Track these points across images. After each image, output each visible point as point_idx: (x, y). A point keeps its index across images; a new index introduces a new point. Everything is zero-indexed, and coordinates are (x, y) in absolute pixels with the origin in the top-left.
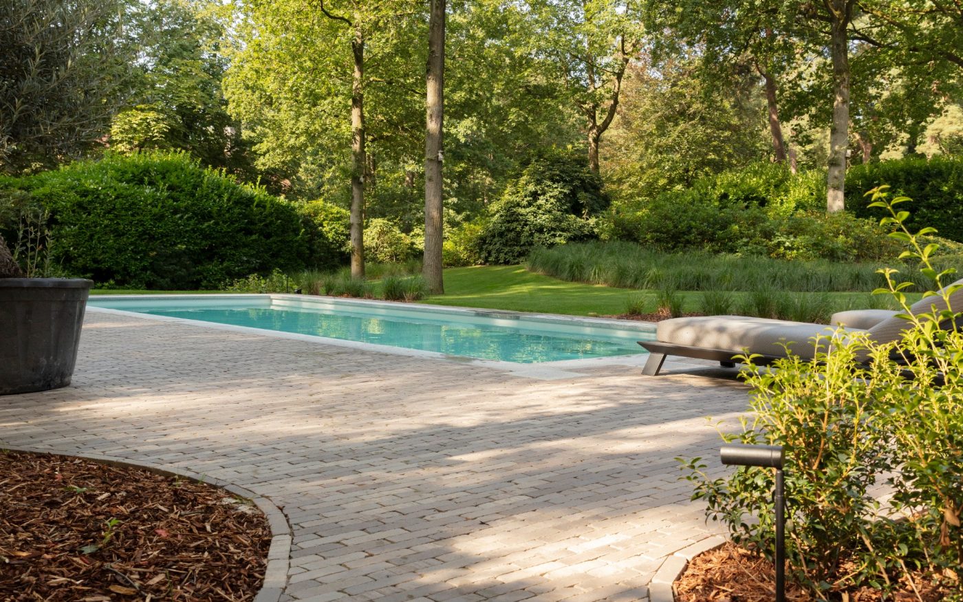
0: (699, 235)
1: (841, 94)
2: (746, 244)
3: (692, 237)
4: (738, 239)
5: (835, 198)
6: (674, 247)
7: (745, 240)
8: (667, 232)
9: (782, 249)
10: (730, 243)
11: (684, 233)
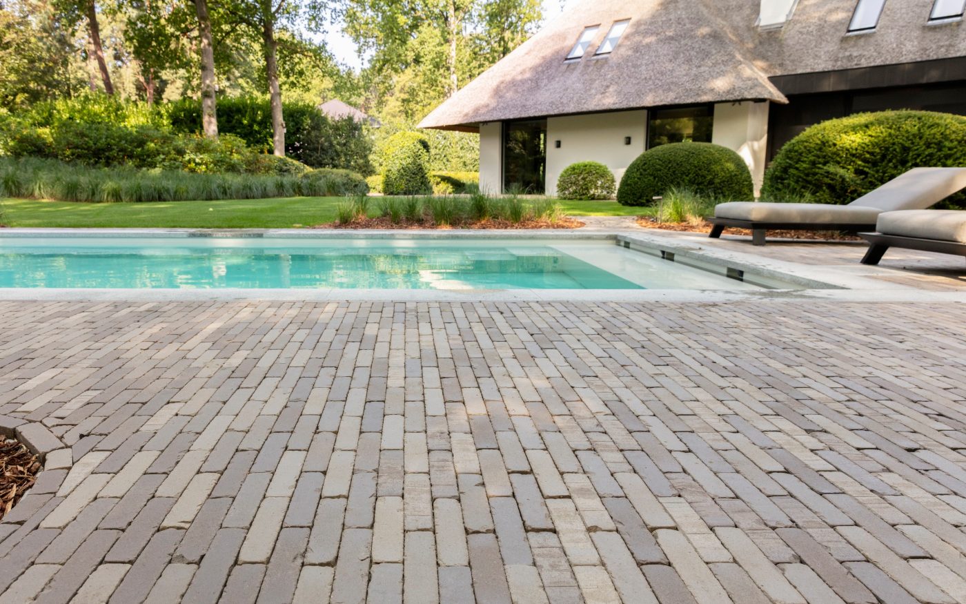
0: (119, 151)
1: (207, 38)
2: (164, 160)
3: (114, 153)
4: (155, 156)
5: (210, 123)
6: (96, 162)
7: (162, 156)
8: (88, 149)
9: (193, 165)
10: (149, 160)
11: (104, 150)
